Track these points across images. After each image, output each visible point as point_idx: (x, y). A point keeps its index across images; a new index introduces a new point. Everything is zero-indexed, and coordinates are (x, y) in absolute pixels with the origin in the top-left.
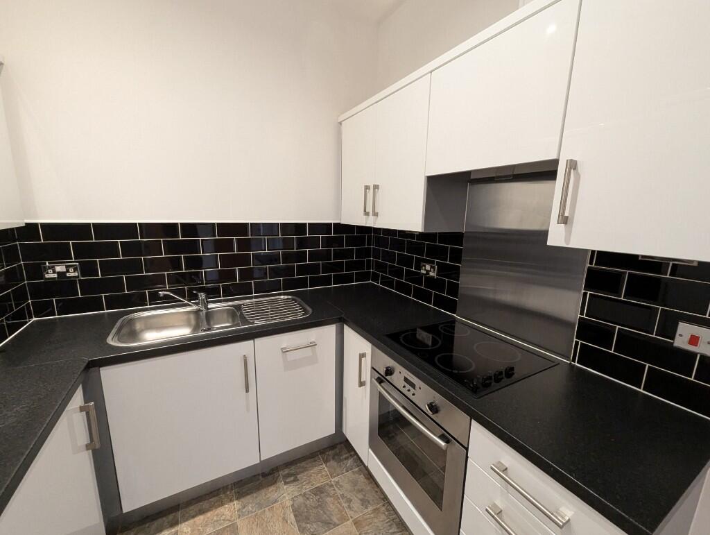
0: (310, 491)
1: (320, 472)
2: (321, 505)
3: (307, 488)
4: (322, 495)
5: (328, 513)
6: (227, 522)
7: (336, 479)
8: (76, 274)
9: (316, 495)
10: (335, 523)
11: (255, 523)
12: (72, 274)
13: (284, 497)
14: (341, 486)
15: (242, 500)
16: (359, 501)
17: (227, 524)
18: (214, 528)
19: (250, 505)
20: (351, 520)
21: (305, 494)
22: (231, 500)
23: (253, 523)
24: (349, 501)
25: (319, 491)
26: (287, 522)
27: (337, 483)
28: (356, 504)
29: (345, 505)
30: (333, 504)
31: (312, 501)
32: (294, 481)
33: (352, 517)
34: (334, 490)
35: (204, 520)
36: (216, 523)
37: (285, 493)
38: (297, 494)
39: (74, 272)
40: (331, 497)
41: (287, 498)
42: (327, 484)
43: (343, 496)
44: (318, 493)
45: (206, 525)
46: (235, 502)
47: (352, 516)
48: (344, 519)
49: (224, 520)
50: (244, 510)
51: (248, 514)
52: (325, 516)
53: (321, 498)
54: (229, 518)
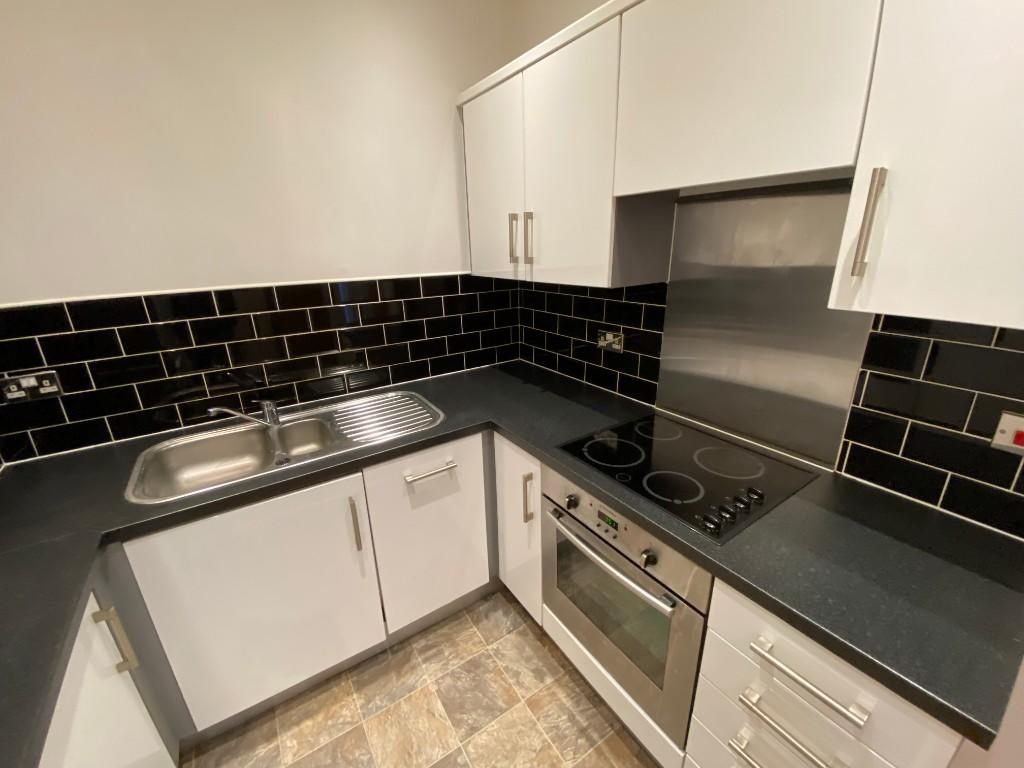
0: (459, 667)
1: (471, 637)
2: (479, 685)
3: (455, 664)
4: (478, 672)
5: (490, 695)
6: (347, 726)
7: (494, 646)
8: (54, 389)
9: (469, 671)
10: (501, 707)
11: (389, 722)
12: (48, 389)
13: (425, 680)
14: (503, 655)
15: (365, 691)
16: (531, 674)
17: (348, 729)
18: (330, 734)
19: (378, 698)
20: (523, 701)
21: (453, 672)
22: (349, 694)
23: (385, 722)
24: (517, 674)
25: (473, 666)
26: (434, 715)
27: (497, 651)
28: (528, 678)
29: (511, 681)
30: (495, 682)
31: (465, 682)
32: (435, 655)
33: (523, 697)
34: (494, 661)
35: (313, 726)
36: (332, 730)
37: (424, 674)
38: (441, 675)
39: (51, 385)
40: (491, 672)
41: (429, 681)
42: (483, 654)
43: (507, 669)
44: (472, 669)
45: (319, 733)
46: (355, 696)
47: (524, 694)
48: (512, 700)
49: (341, 724)
50: (370, 706)
51: (377, 711)
52: (486, 700)
53: (477, 675)
54: (349, 719)
